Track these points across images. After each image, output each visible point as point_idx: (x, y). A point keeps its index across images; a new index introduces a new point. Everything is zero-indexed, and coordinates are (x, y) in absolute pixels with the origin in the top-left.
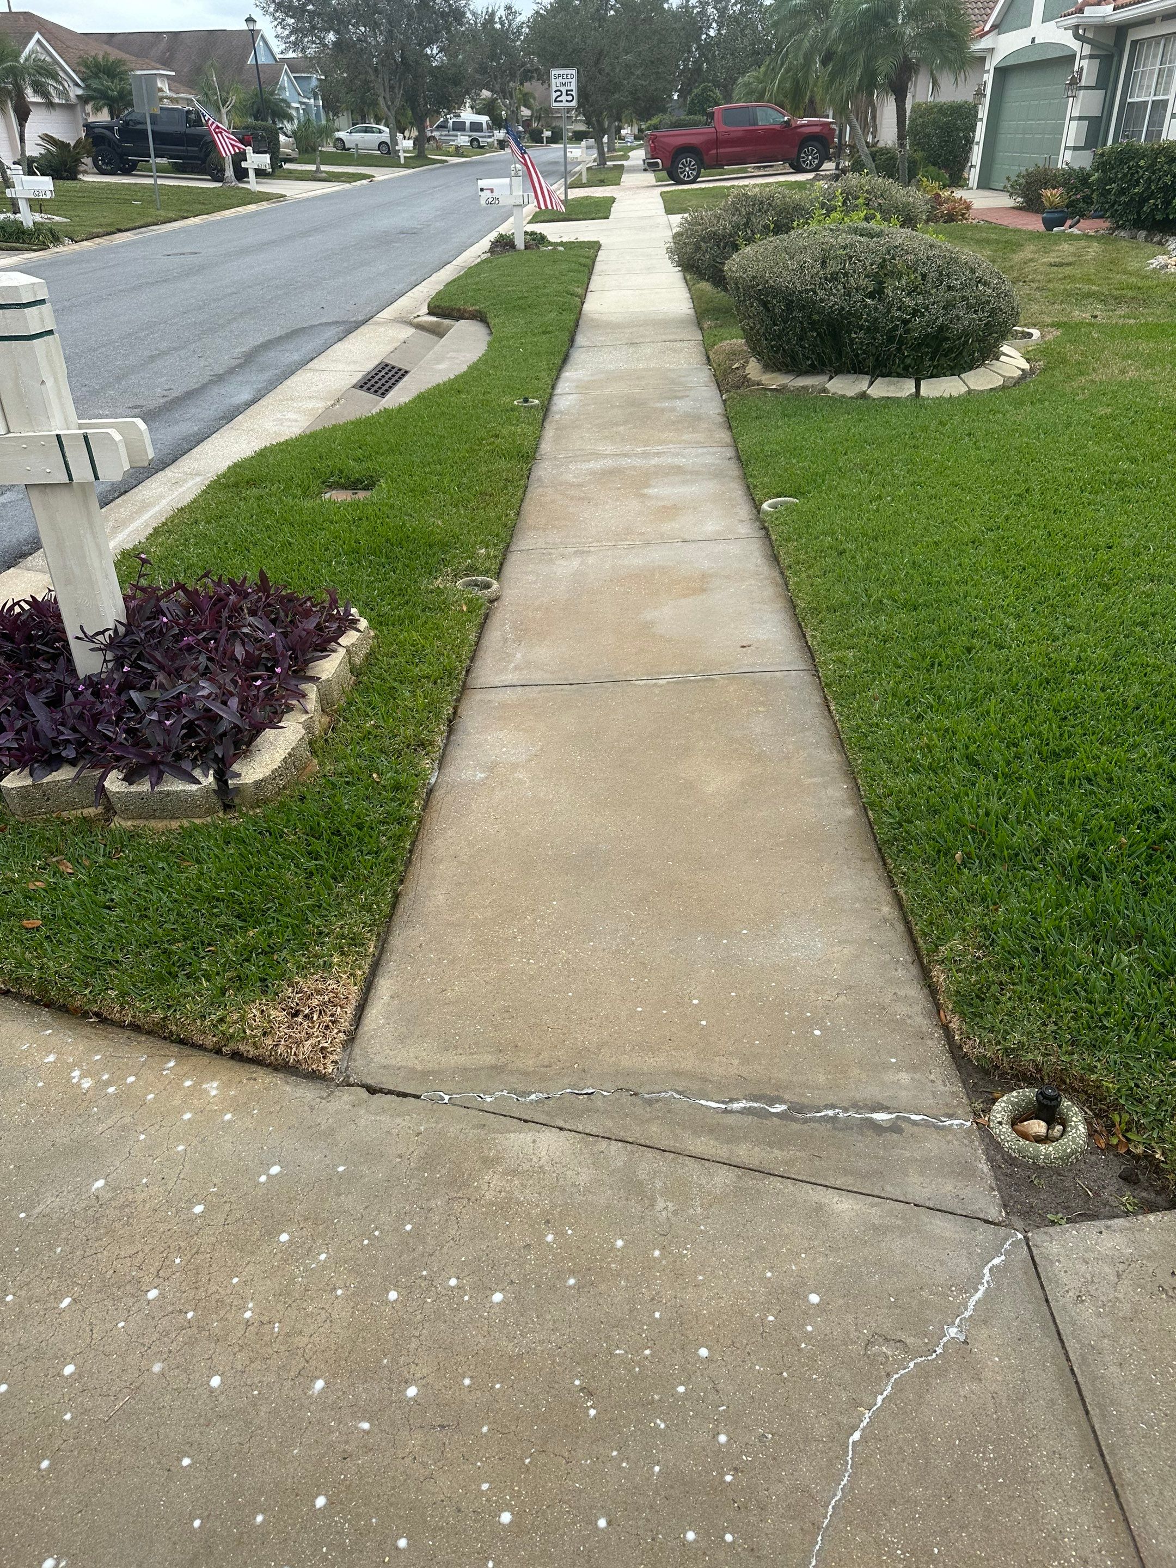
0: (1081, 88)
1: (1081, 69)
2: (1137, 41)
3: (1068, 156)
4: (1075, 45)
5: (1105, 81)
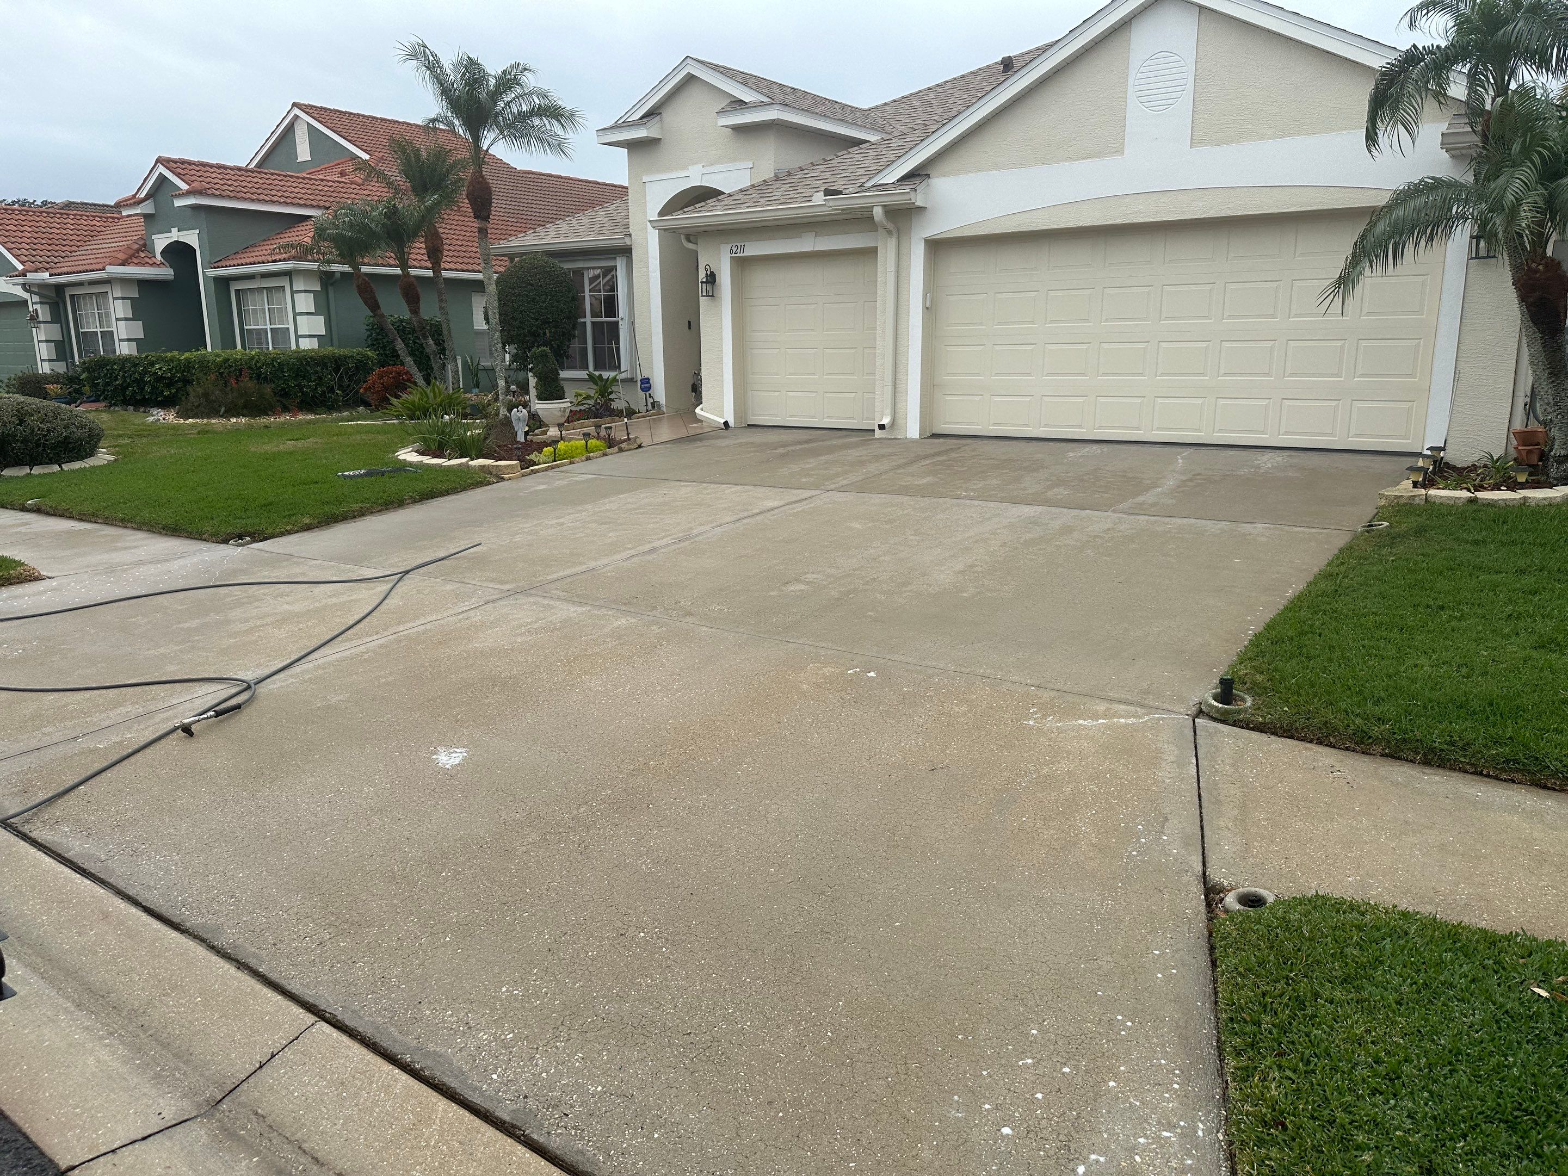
0: (40, 322)
1: (36, 310)
2: (74, 295)
3: (46, 364)
4: (26, 295)
5: (58, 316)
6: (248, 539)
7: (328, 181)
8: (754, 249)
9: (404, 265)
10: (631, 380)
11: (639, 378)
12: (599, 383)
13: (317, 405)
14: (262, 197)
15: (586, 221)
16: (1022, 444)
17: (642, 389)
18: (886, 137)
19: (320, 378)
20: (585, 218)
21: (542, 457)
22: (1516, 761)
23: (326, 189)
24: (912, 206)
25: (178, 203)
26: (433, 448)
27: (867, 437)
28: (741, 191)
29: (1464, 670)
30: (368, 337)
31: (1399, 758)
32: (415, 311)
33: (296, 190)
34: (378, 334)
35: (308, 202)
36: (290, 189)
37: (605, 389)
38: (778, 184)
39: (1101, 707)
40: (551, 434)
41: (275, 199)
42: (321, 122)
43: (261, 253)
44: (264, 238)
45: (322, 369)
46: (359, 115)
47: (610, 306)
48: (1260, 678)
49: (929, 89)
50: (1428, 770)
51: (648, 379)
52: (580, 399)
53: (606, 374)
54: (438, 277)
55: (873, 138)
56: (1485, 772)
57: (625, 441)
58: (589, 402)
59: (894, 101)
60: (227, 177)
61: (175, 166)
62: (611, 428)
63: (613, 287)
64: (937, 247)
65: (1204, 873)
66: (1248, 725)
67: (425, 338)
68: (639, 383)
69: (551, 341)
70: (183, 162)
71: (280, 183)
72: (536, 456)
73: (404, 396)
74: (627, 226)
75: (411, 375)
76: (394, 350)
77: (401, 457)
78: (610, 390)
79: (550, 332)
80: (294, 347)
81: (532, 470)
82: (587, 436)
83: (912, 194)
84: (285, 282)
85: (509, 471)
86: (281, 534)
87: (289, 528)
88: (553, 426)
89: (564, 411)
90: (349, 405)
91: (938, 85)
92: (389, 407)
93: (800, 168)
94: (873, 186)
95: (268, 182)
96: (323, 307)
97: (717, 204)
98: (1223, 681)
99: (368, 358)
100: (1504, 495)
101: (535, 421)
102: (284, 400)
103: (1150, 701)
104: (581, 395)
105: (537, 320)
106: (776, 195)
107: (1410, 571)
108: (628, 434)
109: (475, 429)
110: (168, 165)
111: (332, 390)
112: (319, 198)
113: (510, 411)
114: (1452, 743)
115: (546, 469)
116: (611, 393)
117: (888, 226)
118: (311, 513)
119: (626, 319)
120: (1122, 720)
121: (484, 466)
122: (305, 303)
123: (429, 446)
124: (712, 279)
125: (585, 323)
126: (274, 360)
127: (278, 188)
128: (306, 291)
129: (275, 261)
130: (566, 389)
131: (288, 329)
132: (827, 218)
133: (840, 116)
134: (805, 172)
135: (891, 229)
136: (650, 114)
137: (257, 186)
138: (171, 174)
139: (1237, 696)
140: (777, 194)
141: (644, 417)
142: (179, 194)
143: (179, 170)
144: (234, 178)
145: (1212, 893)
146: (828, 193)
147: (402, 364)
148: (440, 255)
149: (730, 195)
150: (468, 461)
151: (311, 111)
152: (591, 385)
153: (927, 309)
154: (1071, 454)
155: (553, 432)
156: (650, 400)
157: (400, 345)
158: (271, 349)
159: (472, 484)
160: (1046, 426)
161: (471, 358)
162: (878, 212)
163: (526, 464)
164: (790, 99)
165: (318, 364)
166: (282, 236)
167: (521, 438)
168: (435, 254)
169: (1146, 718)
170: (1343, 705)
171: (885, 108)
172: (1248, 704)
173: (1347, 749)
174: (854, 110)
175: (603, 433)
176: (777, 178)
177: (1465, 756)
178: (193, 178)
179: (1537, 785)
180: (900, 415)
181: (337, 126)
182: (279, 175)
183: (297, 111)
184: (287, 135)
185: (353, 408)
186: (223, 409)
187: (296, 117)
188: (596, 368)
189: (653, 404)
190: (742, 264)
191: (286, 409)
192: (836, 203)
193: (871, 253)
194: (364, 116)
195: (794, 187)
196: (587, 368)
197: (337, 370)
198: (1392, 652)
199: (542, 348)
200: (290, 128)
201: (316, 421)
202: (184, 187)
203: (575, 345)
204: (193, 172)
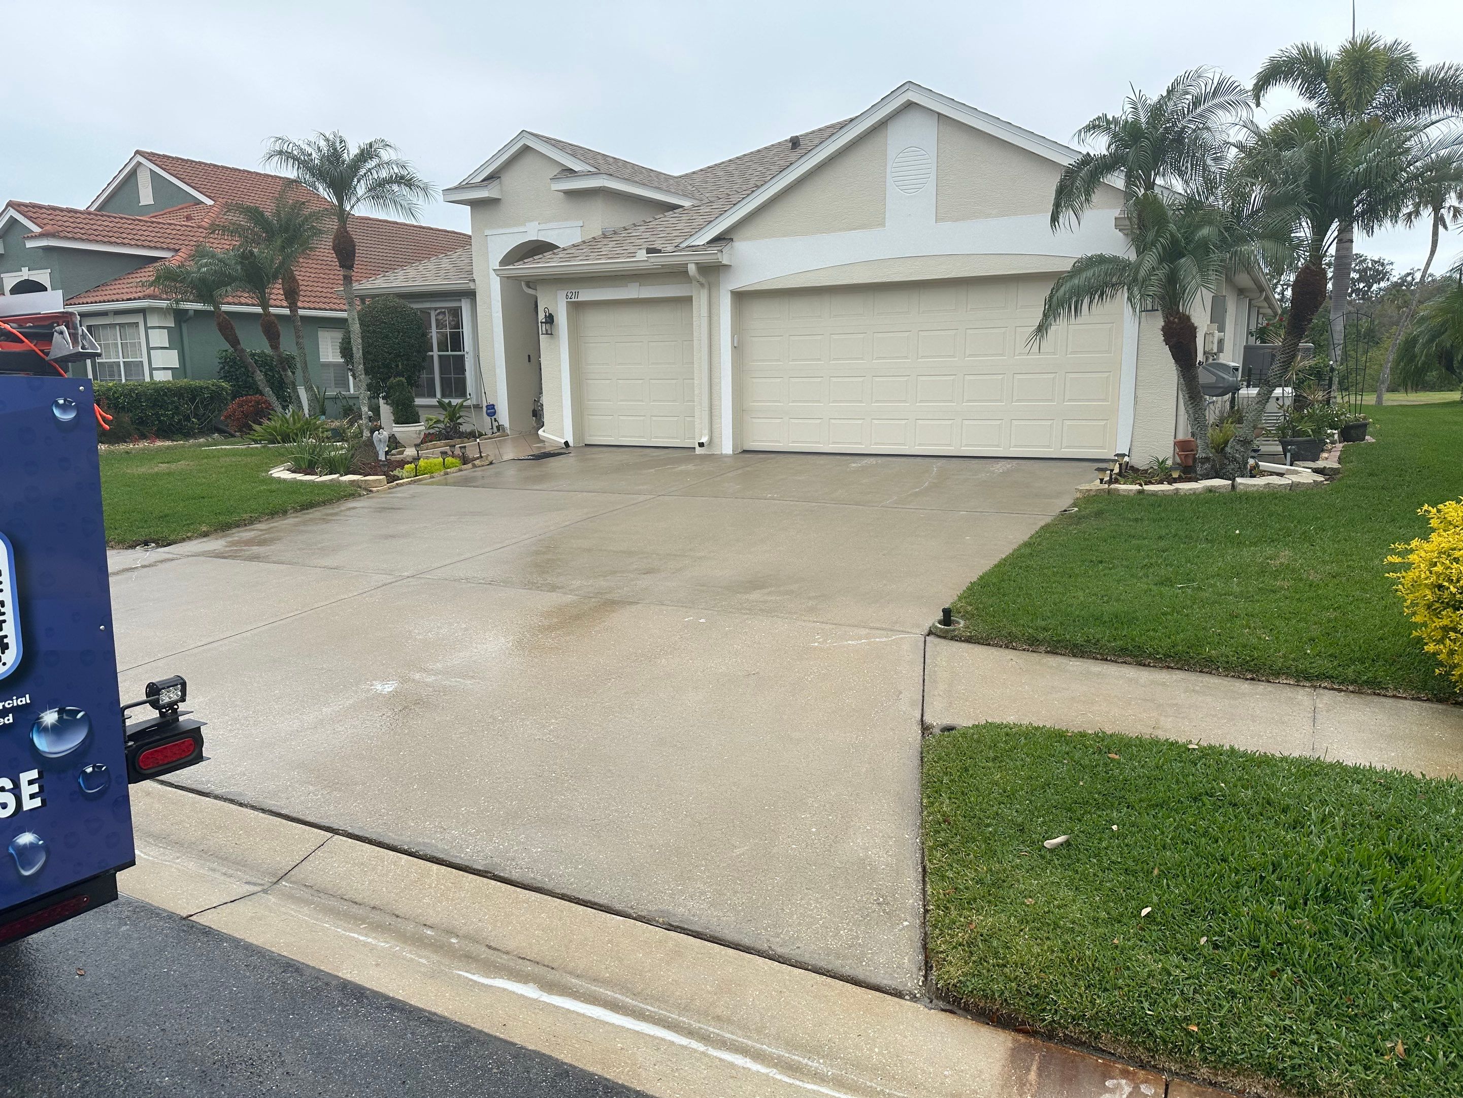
6: (153, 545)
7: (176, 225)
8: (587, 295)
9: (265, 304)
10: (478, 407)
11: (485, 404)
12: (449, 409)
13: (173, 433)
14: (113, 239)
15: (431, 266)
16: (815, 457)
17: (488, 414)
18: (696, 203)
19: (177, 408)
20: (431, 265)
21: (405, 474)
22: (1127, 649)
23: (174, 232)
24: (719, 264)
25: (30, 244)
26: (304, 467)
27: (689, 453)
28: (574, 246)
29: (1105, 599)
30: (220, 370)
31: (1056, 653)
32: (275, 346)
33: (145, 233)
34: (231, 367)
35: (158, 245)
36: (140, 233)
37: (453, 414)
38: (605, 241)
39: (863, 632)
40: (407, 453)
41: (126, 241)
42: (164, 169)
43: (115, 292)
44: (113, 278)
45: (179, 399)
46: (200, 163)
47: (456, 341)
48: (969, 608)
49: (730, 161)
50: (1073, 659)
51: (494, 405)
52: (431, 423)
53: (455, 402)
54: (295, 315)
55: (687, 203)
56: (1109, 658)
57: (478, 458)
58: (439, 425)
59: (702, 170)
60: (78, 220)
61: (26, 209)
62: (465, 447)
63: (458, 325)
64: (741, 297)
65: (922, 719)
66: (960, 638)
67: (285, 370)
68: (485, 409)
69: (403, 372)
70: (34, 206)
71: (130, 227)
72: (399, 472)
73: (266, 422)
74: (471, 272)
75: (269, 404)
76: (255, 382)
77: (275, 475)
78: (458, 415)
79: (402, 364)
80: (147, 379)
81: (397, 484)
82: (444, 454)
83: (719, 254)
84: (139, 319)
85: (377, 485)
86: (183, 540)
87: (189, 534)
88: (410, 446)
89: (419, 434)
90: (204, 432)
91: (738, 158)
92: (252, 432)
93: (624, 227)
94: (687, 247)
95: (119, 225)
96: (177, 341)
97: (553, 256)
98: (944, 611)
99: (223, 389)
100: (1165, 487)
101: (394, 443)
102: (141, 428)
103: (897, 627)
104: (431, 420)
105: (390, 354)
106: (605, 251)
107: (1085, 539)
108: (480, 452)
109: (340, 449)
110: (18, 208)
111: (187, 418)
112: (168, 241)
113: (372, 432)
114: (1088, 641)
115: (409, 483)
116: (459, 417)
117: (701, 280)
118: (207, 522)
119: (471, 354)
120: (878, 640)
121: (354, 481)
122: (160, 338)
123: (300, 465)
124: (550, 319)
125: (432, 356)
126: (131, 390)
127: (129, 231)
128: (160, 327)
129: (128, 300)
130: (420, 414)
131: (142, 362)
132: (649, 272)
133: (656, 184)
134: (629, 231)
135: (704, 282)
136: (491, 178)
137: (107, 229)
138: (23, 217)
139: (954, 620)
140: (605, 249)
141: (490, 438)
142: (32, 236)
143: (31, 214)
144: (84, 221)
145: (925, 728)
146: (649, 251)
147: (262, 394)
148: (296, 296)
149: (564, 249)
150: (338, 477)
151: (154, 159)
152: (441, 411)
153: (735, 348)
154: (854, 465)
155: (410, 452)
156: (495, 424)
157: (259, 377)
158: (124, 381)
159: (345, 496)
160: (834, 443)
161: (318, 388)
162: (692, 269)
163: (392, 479)
164: (612, 170)
165: (175, 395)
166: (134, 276)
167: (382, 457)
168: (292, 295)
169: (894, 637)
170: (1022, 622)
171: (694, 176)
172: (961, 625)
173: (1024, 650)
174: (668, 177)
175: (457, 451)
176: (605, 236)
177: (1097, 648)
178: (45, 221)
179: (1140, 665)
180: (716, 434)
181: (181, 173)
182: (128, 219)
183: (140, 158)
184: (130, 179)
185: (208, 435)
187: (139, 164)
188: (443, 396)
189: (498, 428)
190: (576, 307)
191: (143, 437)
192: (656, 260)
193: (688, 300)
194: (206, 164)
195: (619, 244)
196: (434, 395)
197: (192, 400)
198: (1060, 589)
199: (398, 379)
200: (133, 174)
201: (176, 447)
202: (37, 229)
203: (424, 376)
204: (44, 216)
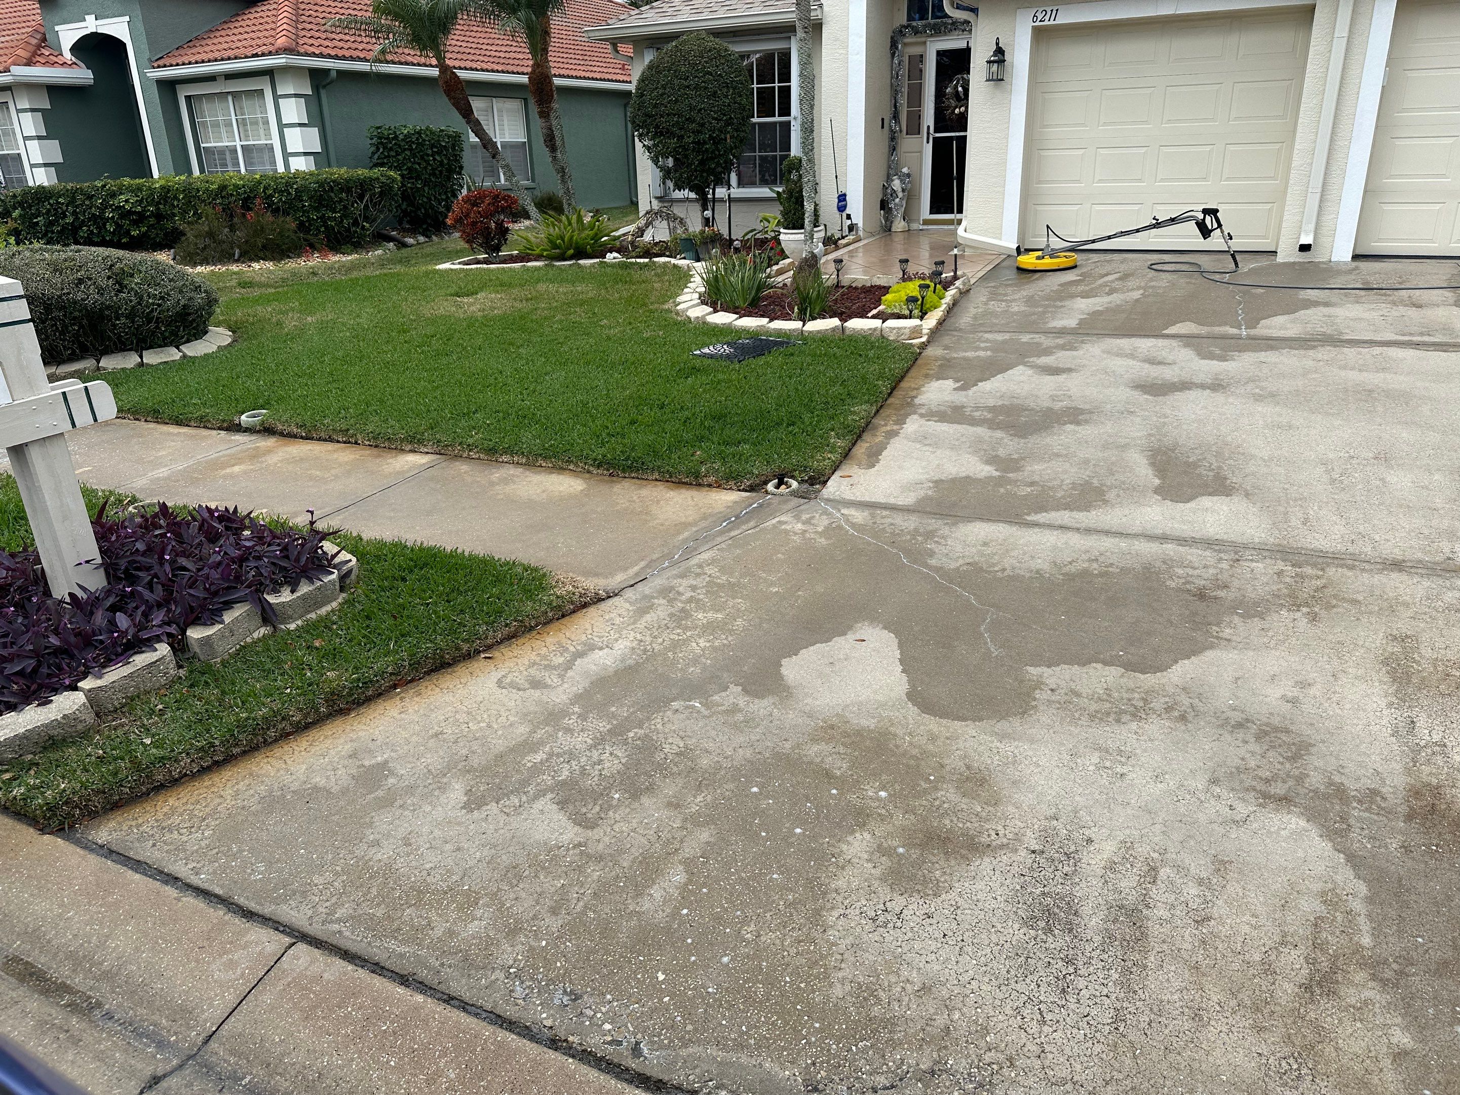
11: (836, 194)
17: (839, 209)
30: (374, 154)
34: (391, 149)
43: (223, 46)
51: (846, 195)
57: (953, 279)
68: (835, 201)
84: (265, 84)
96: (316, 116)
102: (310, 237)
104: (768, 221)
108: (955, 270)
122: (293, 110)
124: (999, 56)
128: (296, 96)
131: (270, 145)
153: (1383, 88)
156: (846, 223)
186: (237, 252)
189: (851, 228)
191: (311, 249)
